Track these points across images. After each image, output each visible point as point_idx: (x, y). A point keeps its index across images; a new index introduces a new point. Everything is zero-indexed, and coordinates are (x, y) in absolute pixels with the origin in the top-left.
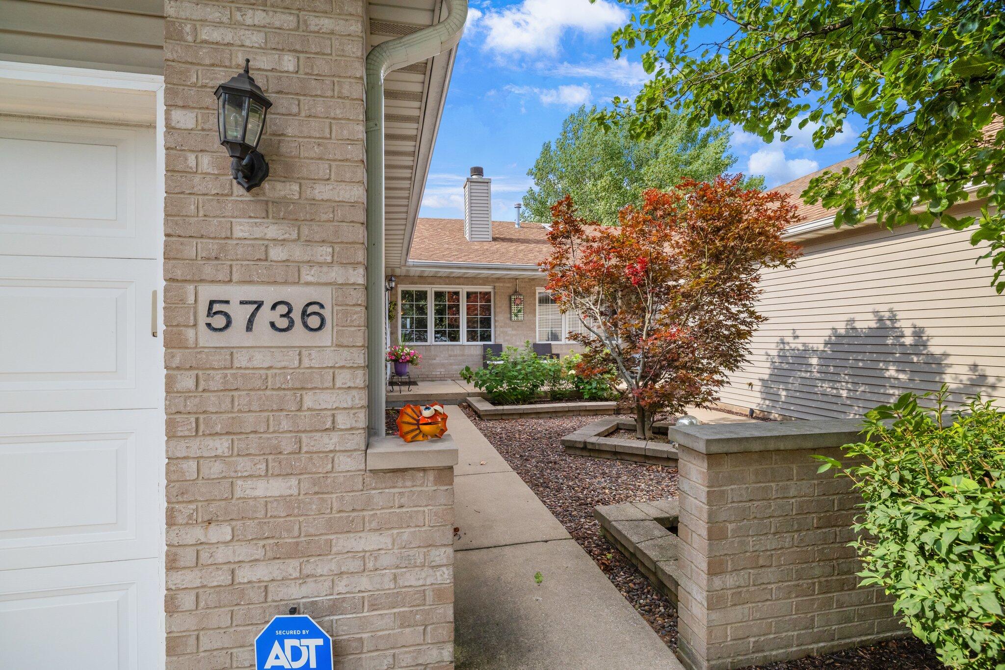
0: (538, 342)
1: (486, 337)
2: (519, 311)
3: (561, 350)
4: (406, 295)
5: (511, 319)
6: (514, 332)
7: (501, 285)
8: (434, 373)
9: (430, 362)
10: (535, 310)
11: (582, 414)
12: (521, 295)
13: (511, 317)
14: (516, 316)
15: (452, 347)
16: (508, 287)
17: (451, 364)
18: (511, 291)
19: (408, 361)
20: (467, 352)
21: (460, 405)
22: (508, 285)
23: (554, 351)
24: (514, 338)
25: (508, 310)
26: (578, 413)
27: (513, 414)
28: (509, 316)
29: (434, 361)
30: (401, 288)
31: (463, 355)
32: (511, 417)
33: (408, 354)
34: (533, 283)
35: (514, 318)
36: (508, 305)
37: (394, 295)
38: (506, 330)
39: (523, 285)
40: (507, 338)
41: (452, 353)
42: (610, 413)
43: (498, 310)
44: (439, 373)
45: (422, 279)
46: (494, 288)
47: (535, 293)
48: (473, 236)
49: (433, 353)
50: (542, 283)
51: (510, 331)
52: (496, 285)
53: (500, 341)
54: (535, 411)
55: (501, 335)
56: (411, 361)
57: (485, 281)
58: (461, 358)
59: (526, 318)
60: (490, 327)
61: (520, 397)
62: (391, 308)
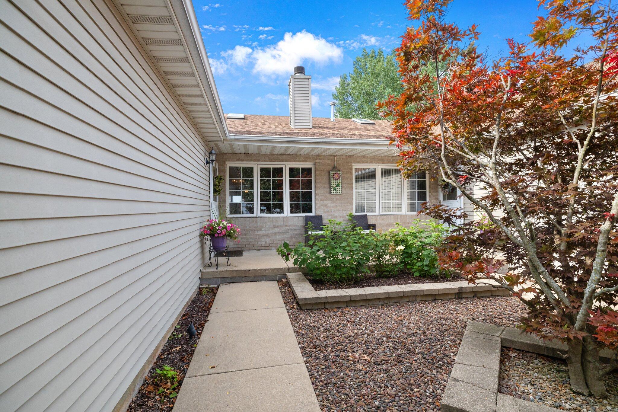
0: (355, 213)
1: (308, 209)
2: (338, 185)
3: (376, 220)
4: (234, 172)
5: (330, 193)
6: (333, 205)
7: (321, 161)
8: (260, 243)
9: (256, 232)
10: (352, 184)
11: (419, 299)
12: (339, 170)
13: (330, 191)
14: (335, 189)
15: (277, 219)
16: (328, 164)
17: (276, 234)
18: (330, 167)
19: (225, 236)
20: (290, 223)
21: (279, 281)
22: (327, 161)
23: (370, 222)
24: (333, 210)
25: (327, 184)
26: (414, 299)
27: (338, 302)
28: (328, 190)
29: (260, 232)
30: (229, 164)
31: (286, 226)
32: (336, 306)
33: (225, 228)
34: (349, 159)
35: (333, 192)
36: (327, 179)
37: (222, 171)
38: (326, 202)
39: (340, 162)
40: (326, 210)
41: (277, 224)
42: (450, 297)
43: (318, 184)
44: (264, 243)
45: (248, 156)
46: (315, 165)
47: (352, 169)
48: (296, 124)
49: (258, 224)
50: (358, 160)
51: (329, 204)
52: (316, 161)
53: (320, 213)
54: (365, 298)
55: (322, 207)
56: (229, 235)
57: (306, 158)
58: (284, 228)
59: (344, 192)
60: (311, 200)
61: (344, 276)
62: (217, 183)
